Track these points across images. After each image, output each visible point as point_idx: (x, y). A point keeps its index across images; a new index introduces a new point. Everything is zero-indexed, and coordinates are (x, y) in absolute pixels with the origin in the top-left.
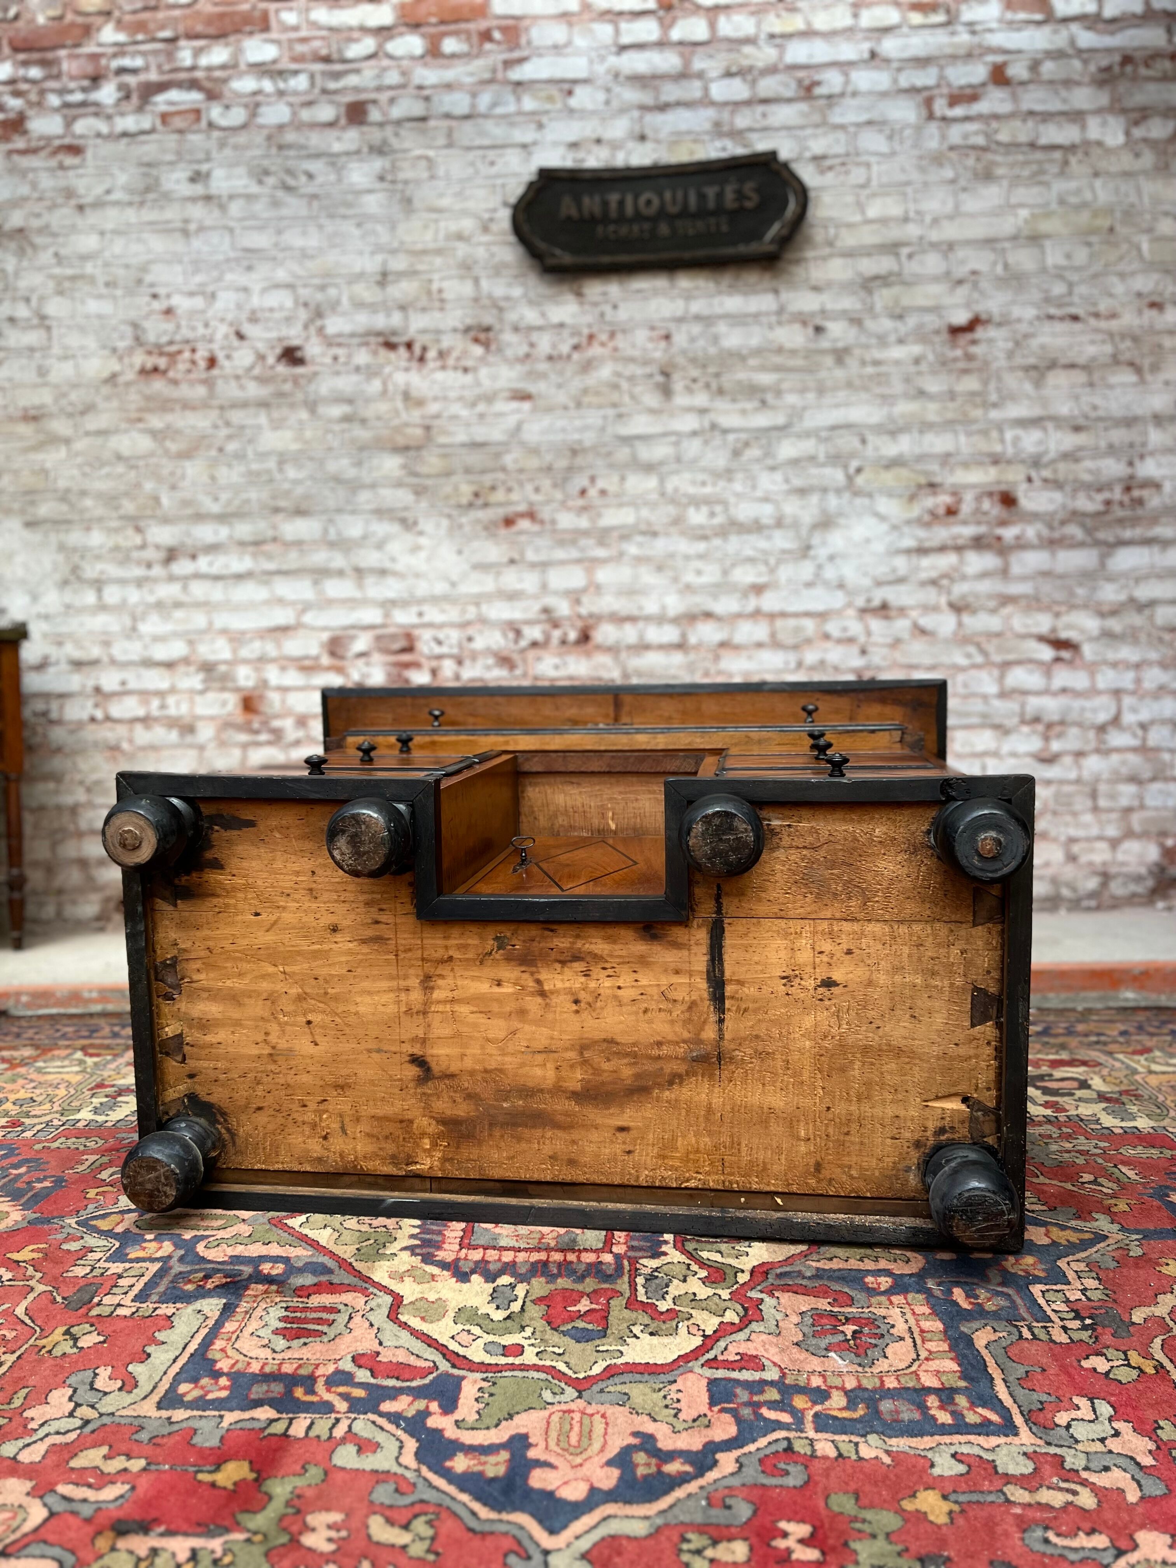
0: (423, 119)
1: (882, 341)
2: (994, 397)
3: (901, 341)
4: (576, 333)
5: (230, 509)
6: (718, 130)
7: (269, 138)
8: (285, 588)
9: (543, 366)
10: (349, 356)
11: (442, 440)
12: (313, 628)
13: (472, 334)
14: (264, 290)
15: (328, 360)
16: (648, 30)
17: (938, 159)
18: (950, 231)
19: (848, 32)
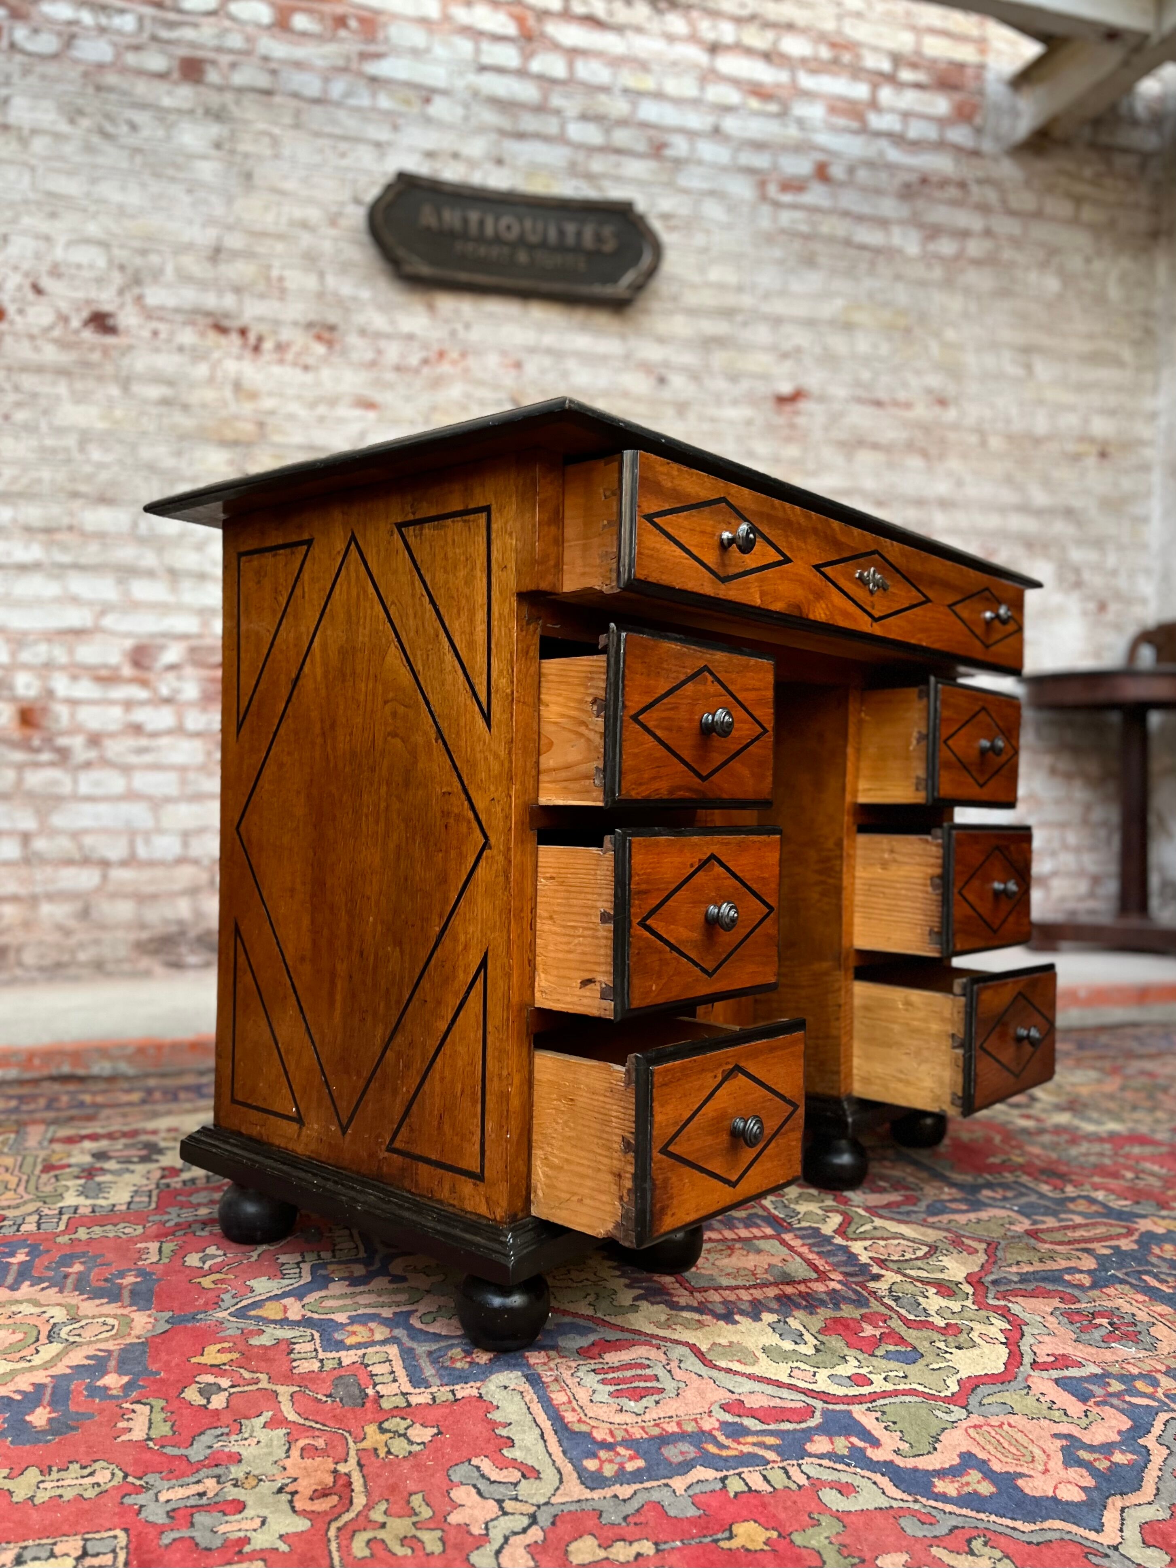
0: (268, 93)
1: (718, 399)
2: (811, 466)
3: (735, 402)
4: (425, 346)
5: (16, 488)
6: (573, 170)
7: (86, 75)
8: (79, 585)
9: (390, 376)
10: (172, 333)
11: (277, 438)
12: (113, 633)
13: (315, 330)
14: (69, 244)
15: (146, 334)
16: (508, 56)
17: (769, 239)
18: (778, 307)
19: (696, 103)
